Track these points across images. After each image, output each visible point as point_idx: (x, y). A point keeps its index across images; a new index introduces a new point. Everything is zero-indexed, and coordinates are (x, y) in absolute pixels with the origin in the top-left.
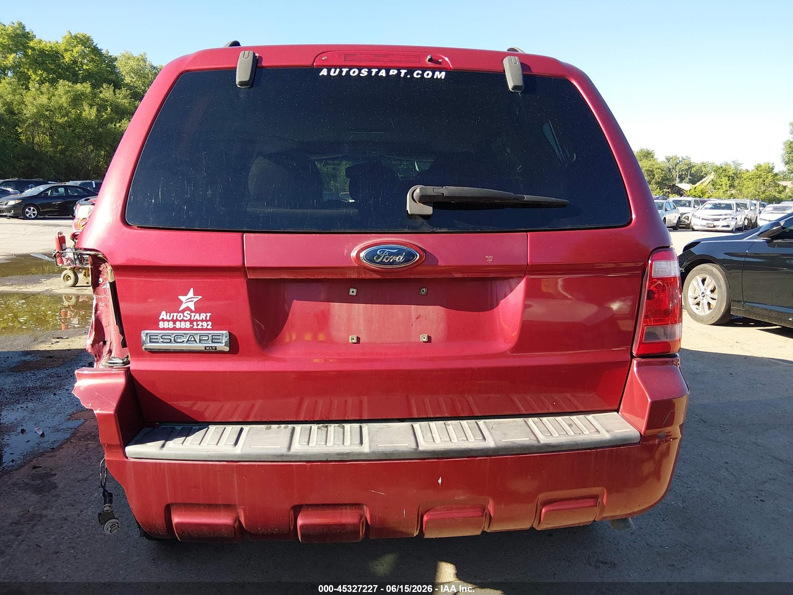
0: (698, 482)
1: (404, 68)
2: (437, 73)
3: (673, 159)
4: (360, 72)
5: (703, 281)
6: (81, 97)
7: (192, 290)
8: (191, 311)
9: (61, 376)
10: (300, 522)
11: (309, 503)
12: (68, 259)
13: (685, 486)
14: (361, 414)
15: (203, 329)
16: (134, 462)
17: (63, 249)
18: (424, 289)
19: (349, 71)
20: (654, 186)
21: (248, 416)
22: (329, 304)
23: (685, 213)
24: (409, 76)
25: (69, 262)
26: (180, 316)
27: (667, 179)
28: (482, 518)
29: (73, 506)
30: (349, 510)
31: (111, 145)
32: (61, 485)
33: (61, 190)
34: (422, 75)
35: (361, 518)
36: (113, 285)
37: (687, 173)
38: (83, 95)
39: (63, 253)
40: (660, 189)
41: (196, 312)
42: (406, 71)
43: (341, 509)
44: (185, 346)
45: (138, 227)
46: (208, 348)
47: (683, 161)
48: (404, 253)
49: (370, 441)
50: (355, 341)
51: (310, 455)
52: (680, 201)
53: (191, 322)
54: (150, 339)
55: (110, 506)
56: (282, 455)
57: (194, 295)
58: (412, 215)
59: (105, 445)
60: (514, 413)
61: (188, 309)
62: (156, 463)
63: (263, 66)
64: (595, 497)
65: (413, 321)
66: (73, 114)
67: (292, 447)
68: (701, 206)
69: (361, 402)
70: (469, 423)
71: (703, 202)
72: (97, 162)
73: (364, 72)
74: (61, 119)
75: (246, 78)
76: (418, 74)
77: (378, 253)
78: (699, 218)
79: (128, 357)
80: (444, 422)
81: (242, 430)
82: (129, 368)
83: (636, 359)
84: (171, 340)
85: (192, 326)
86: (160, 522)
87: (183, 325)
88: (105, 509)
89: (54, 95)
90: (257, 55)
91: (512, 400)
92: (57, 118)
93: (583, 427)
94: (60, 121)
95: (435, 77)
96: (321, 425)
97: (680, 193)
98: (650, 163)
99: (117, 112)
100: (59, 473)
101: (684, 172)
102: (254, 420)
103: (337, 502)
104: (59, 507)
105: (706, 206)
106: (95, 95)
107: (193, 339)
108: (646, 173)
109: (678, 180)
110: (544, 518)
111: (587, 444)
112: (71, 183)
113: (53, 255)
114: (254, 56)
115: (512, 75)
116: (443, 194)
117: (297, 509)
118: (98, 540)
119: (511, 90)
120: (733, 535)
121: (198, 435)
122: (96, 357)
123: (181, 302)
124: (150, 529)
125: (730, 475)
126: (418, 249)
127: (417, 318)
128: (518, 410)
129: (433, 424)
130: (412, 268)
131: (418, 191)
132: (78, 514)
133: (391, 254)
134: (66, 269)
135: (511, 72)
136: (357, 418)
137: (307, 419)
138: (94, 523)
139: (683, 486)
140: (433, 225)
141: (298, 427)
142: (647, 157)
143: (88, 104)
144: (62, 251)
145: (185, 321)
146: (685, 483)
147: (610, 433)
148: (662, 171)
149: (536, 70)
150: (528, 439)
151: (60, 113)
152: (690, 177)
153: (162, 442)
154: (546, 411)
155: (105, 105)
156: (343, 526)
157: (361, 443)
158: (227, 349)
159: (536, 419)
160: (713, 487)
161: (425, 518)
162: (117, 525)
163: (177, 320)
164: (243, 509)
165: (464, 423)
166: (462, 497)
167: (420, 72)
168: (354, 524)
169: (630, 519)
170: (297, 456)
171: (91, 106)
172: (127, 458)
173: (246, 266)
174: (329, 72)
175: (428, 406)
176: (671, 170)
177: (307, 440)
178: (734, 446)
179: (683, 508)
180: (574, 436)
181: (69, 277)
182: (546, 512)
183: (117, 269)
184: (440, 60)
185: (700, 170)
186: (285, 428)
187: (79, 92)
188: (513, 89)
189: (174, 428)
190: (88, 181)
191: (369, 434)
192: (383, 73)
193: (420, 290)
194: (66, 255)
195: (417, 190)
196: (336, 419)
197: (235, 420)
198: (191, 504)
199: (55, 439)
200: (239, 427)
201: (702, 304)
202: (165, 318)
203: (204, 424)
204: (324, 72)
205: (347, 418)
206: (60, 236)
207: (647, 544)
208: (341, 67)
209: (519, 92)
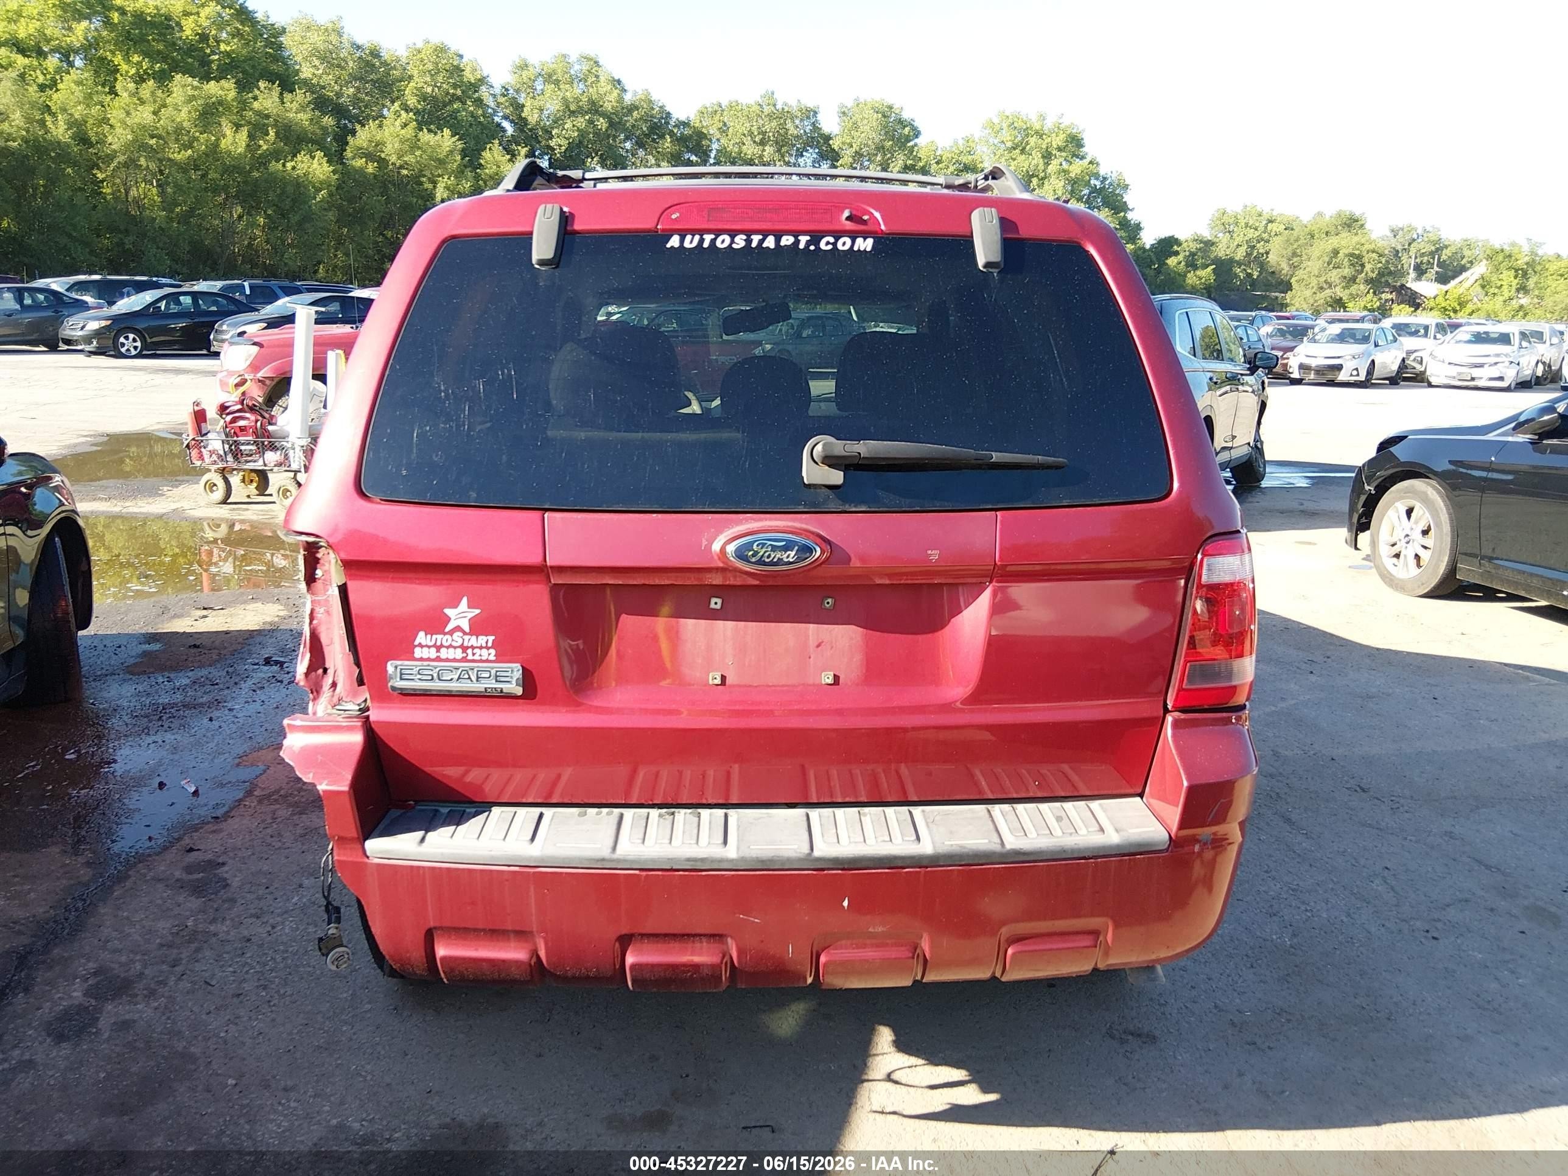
0: (1327, 902)
1: (804, 233)
2: (859, 241)
3: (1405, 230)
4: (732, 242)
5: (1409, 512)
6: (217, 109)
7: (465, 601)
8: (465, 633)
9: (217, 684)
10: (630, 959)
11: (644, 932)
12: (212, 453)
13: (1303, 908)
14: (727, 797)
15: (481, 661)
16: (379, 865)
17: (203, 432)
18: (830, 600)
19: (715, 239)
20: (1362, 287)
21: (550, 794)
22: (678, 622)
23: (1415, 351)
24: (812, 248)
25: (215, 457)
26: (446, 640)
27: (1390, 273)
28: (911, 960)
29: (258, 918)
30: (705, 944)
31: (277, 206)
32: (235, 882)
33: (186, 300)
34: (835, 244)
35: (724, 957)
36: (343, 590)
37: (1431, 260)
38: (222, 105)
39: (202, 441)
40: (1374, 293)
41: (471, 633)
42: (808, 238)
43: (693, 942)
44: (455, 686)
45: (381, 500)
46: (489, 690)
47: (1425, 235)
48: (796, 548)
49: (738, 841)
50: (718, 681)
51: (646, 861)
52: (1407, 325)
53: (464, 649)
54: (401, 674)
55: (337, 928)
56: (603, 860)
57: (469, 608)
58: (809, 486)
59: (334, 837)
60: (972, 797)
61: (458, 628)
62: (412, 867)
63: (574, 230)
64: (1095, 933)
65: (812, 650)
66: (202, 144)
67: (619, 847)
68: (1449, 336)
69: (728, 773)
70: (899, 813)
71: (1455, 327)
72: (250, 238)
73: (740, 242)
74: (179, 152)
75: (549, 254)
76: (828, 243)
77: (755, 547)
78: (1443, 362)
79: (365, 701)
80: (859, 809)
81: (541, 816)
82: (368, 717)
83: (1172, 714)
84: (432, 676)
85: (465, 655)
86: (417, 954)
87: (451, 654)
88: (330, 932)
89: (165, 106)
90: (565, 209)
91: (972, 776)
92: (172, 151)
93: (1080, 822)
94: (178, 157)
95: (856, 248)
96: (665, 810)
97: (1414, 302)
98: (1356, 239)
99: (287, 138)
100: (230, 861)
101: (1426, 258)
102: (560, 801)
103: (688, 931)
104: (237, 919)
105: (1458, 338)
106: (244, 105)
107: (466, 676)
108: (1346, 260)
109: (1412, 274)
110: (1011, 963)
111: (1079, 850)
112: (202, 286)
113: (185, 445)
114: (562, 212)
115: (983, 243)
116: (859, 453)
117: (625, 941)
118: (305, 976)
119: (981, 269)
120: (1368, 996)
121: (476, 822)
122: (312, 693)
123: (448, 619)
124: (402, 965)
125: (1389, 890)
126: (819, 541)
127: (818, 646)
128: (980, 792)
129: (840, 812)
130: (809, 570)
131: (819, 448)
132: (269, 932)
133: (774, 548)
134: (210, 470)
135: (982, 238)
136: (721, 801)
137: (643, 802)
138: (296, 948)
139: (1299, 908)
140: (845, 500)
141: (628, 813)
142: (1349, 226)
143: (230, 122)
144: (202, 436)
145: (455, 648)
146: (1303, 903)
147: (1121, 833)
148: (1381, 256)
149: (1026, 231)
150: (986, 841)
151: (177, 140)
152: (1438, 269)
153: (421, 833)
154: (1023, 795)
155: (264, 125)
156: (696, 967)
157: (725, 842)
158: (519, 691)
159: (1006, 807)
160: (1352, 911)
161: (823, 959)
162: (346, 956)
163: (442, 646)
164: (544, 938)
165: (890, 811)
166: (880, 929)
167: (832, 240)
168: (713, 966)
169: (1159, 968)
170: (625, 861)
171: (237, 126)
172: (368, 857)
173: (548, 564)
174: (682, 241)
175: (836, 783)
176: (1400, 255)
177: (641, 836)
178: (1409, 838)
179: (1292, 947)
180: (1062, 837)
181: (215, 485)
182: (1014, 954)
183: (349, 565)
184: (866, 217)
185: (1458, 255)
186: (608, 814)
187: (214, 99)
188: (985, 267)
189: (437, 811)
190: (236, 282)
191: (739, 827)
192: (770, 242)
193: (822, 603)
194: (207, 445)
195: (819, 445)
196: (688, 802)
197: (530, 800)
198: (465, 928)
199: (219, 802)
200: (538, 810)
201: (1405, 556)
202: (424, 643)
203: (484, 806)
204: (674, 242)
205: (704, 801)
206: (197, 408)
207: (1216, 1007)
208: (702, 232)
209: (995, 272)
